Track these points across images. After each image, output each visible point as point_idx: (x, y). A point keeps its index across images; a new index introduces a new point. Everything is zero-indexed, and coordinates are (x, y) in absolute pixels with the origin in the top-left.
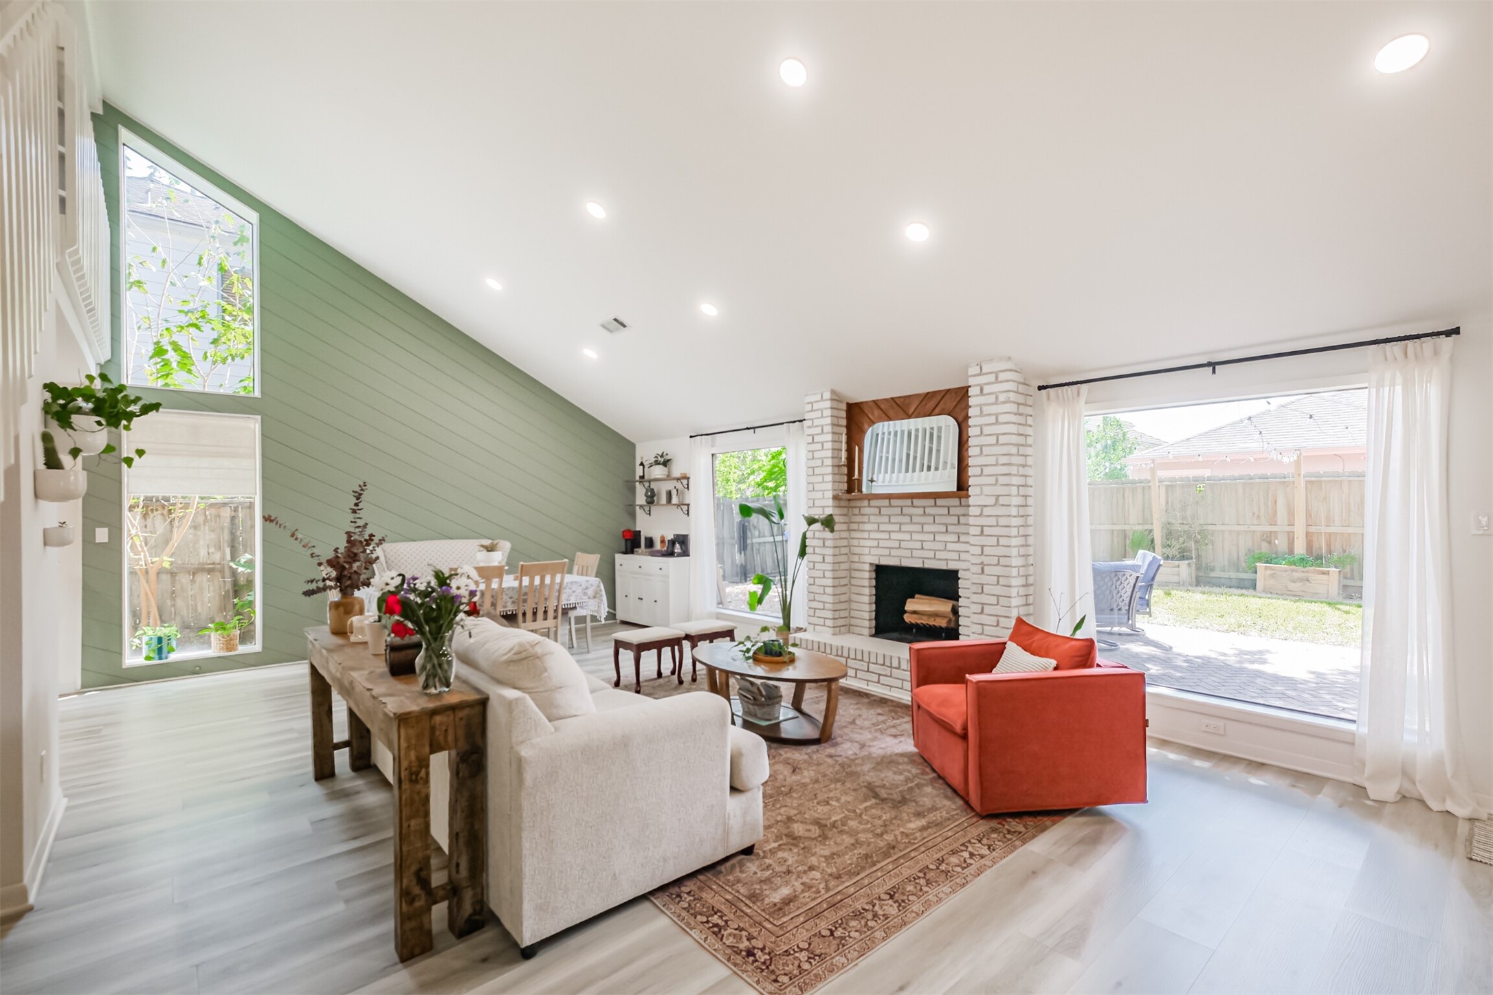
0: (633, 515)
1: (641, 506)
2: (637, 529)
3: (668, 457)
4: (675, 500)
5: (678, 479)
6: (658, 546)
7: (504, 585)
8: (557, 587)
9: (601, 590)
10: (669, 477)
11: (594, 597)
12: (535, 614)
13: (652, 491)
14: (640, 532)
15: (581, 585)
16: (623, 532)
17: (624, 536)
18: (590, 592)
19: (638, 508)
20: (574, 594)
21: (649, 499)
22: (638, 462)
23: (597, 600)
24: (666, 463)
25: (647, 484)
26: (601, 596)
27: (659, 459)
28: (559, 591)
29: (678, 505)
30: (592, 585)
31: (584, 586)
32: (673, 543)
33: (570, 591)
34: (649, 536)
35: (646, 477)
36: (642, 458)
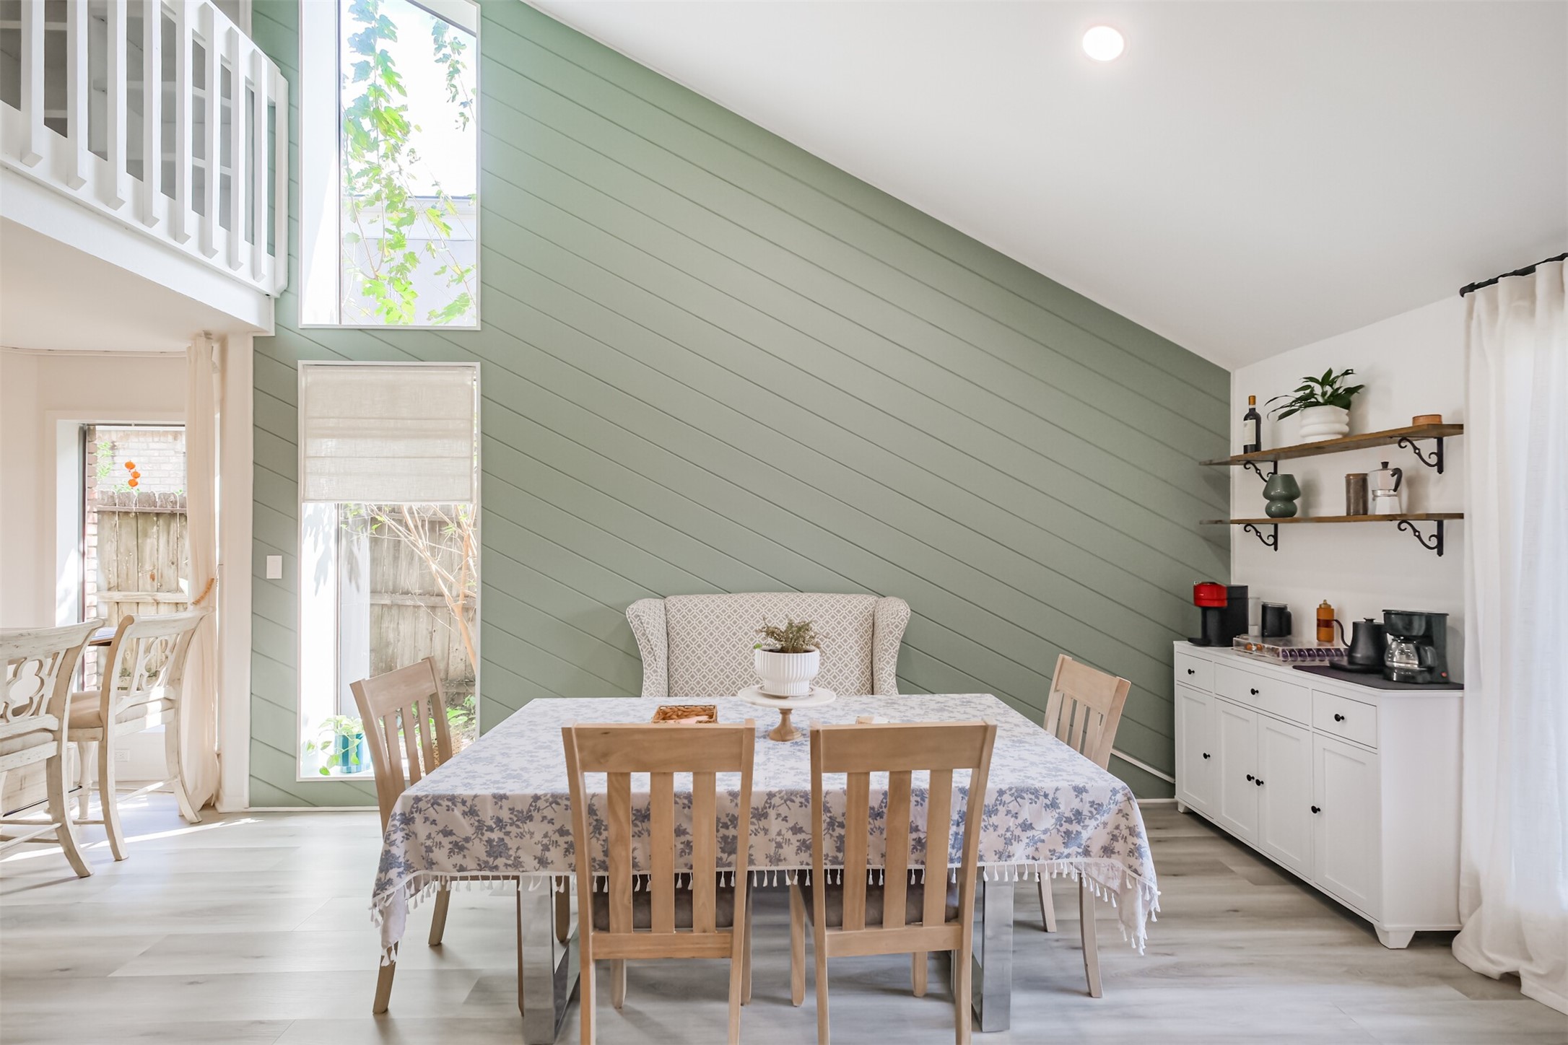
0: (1222, 547)
1: (1248, 524)
2: (1235, 582)
3: (1350, 382)
4: (1383, 503)
5: (1402, 437)
6: (1308, 635)
7: (761, 784)
8: (958, 805)
9: (1133, 831)
10: (1350, 442)
11: (1108, 851)
12: (875, 892)
13: (1289, 479)
14: (1244, 589)
15: (1054, 805)
16: (1197, 589)
17: (1197, 600)
18: (1093, 832)
19: (1236, 530)
20: (1024, 836)
21: (1276, 507)
22: (1239, 408)
23: (1116, 861)
24: (1344, 399)
25: (1266, 468)
26: (1134, 852)
27: (1318, 389)
28: (967, 818)
29: (1402, 520)
30: (1097, 807)
31: (1065, 809)
32: (1375, 633)
33: (1012, 822)
34: (1275, 600)
35: (1265, 447)
36: (1252, 400)
